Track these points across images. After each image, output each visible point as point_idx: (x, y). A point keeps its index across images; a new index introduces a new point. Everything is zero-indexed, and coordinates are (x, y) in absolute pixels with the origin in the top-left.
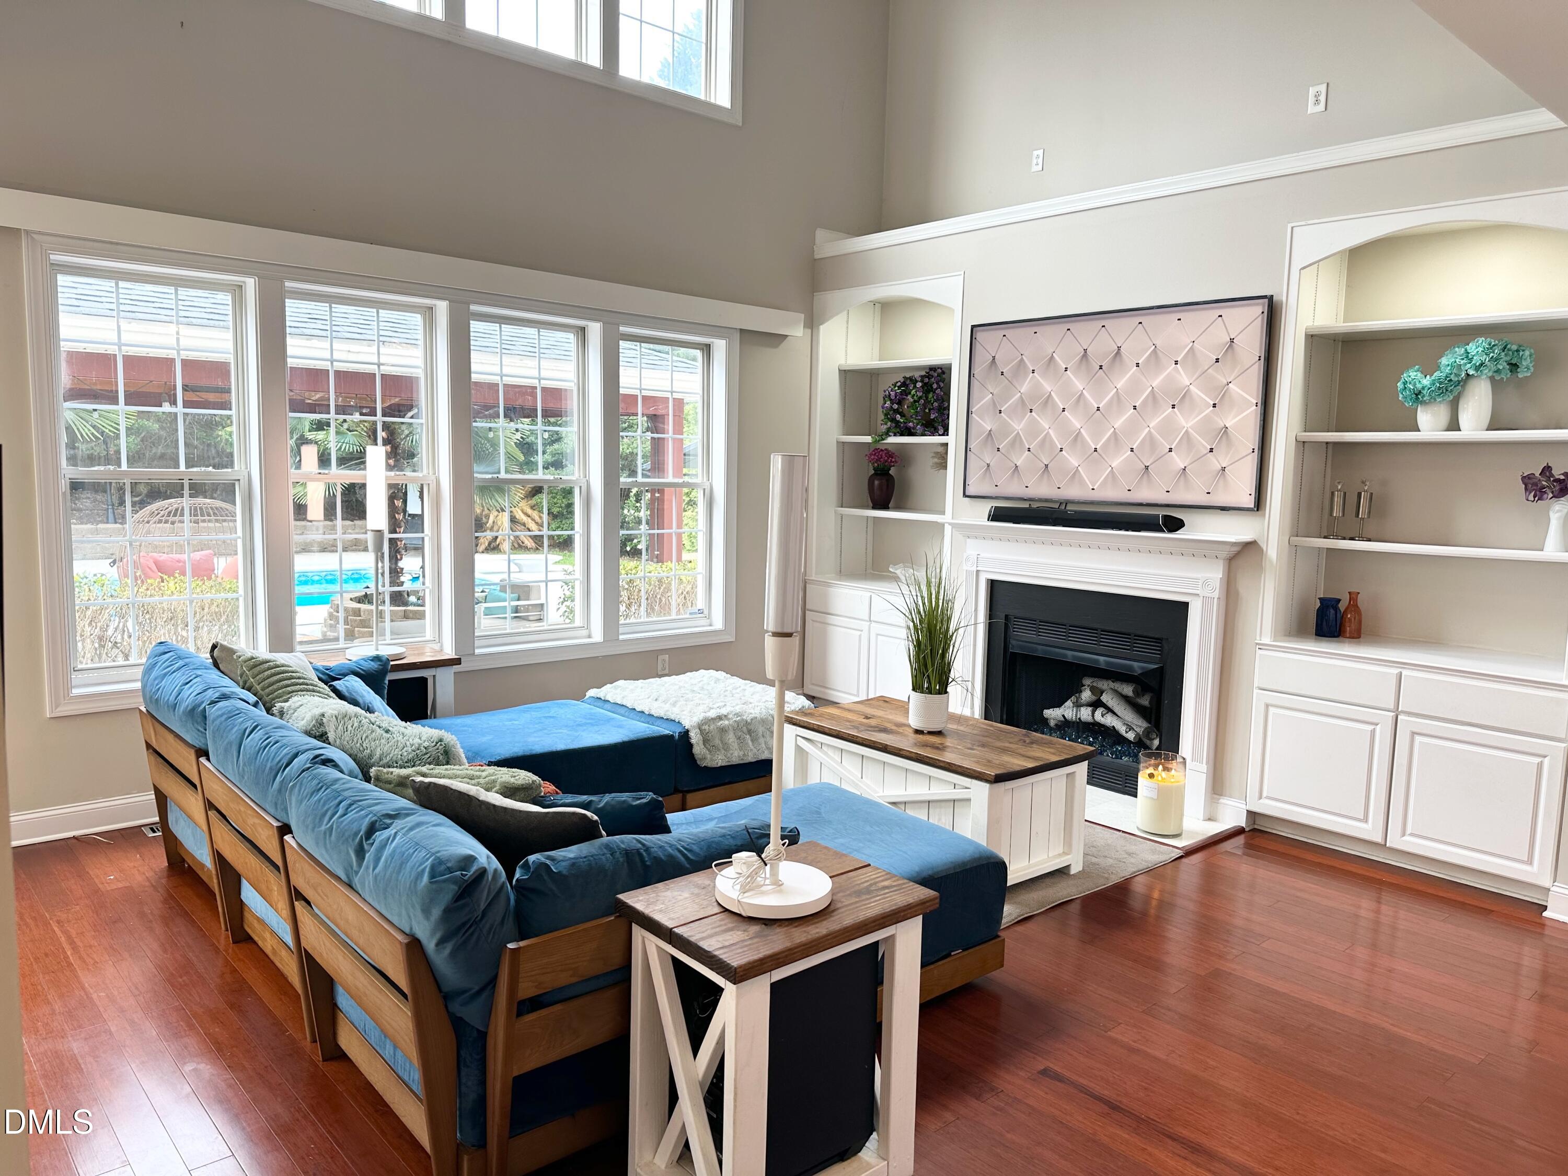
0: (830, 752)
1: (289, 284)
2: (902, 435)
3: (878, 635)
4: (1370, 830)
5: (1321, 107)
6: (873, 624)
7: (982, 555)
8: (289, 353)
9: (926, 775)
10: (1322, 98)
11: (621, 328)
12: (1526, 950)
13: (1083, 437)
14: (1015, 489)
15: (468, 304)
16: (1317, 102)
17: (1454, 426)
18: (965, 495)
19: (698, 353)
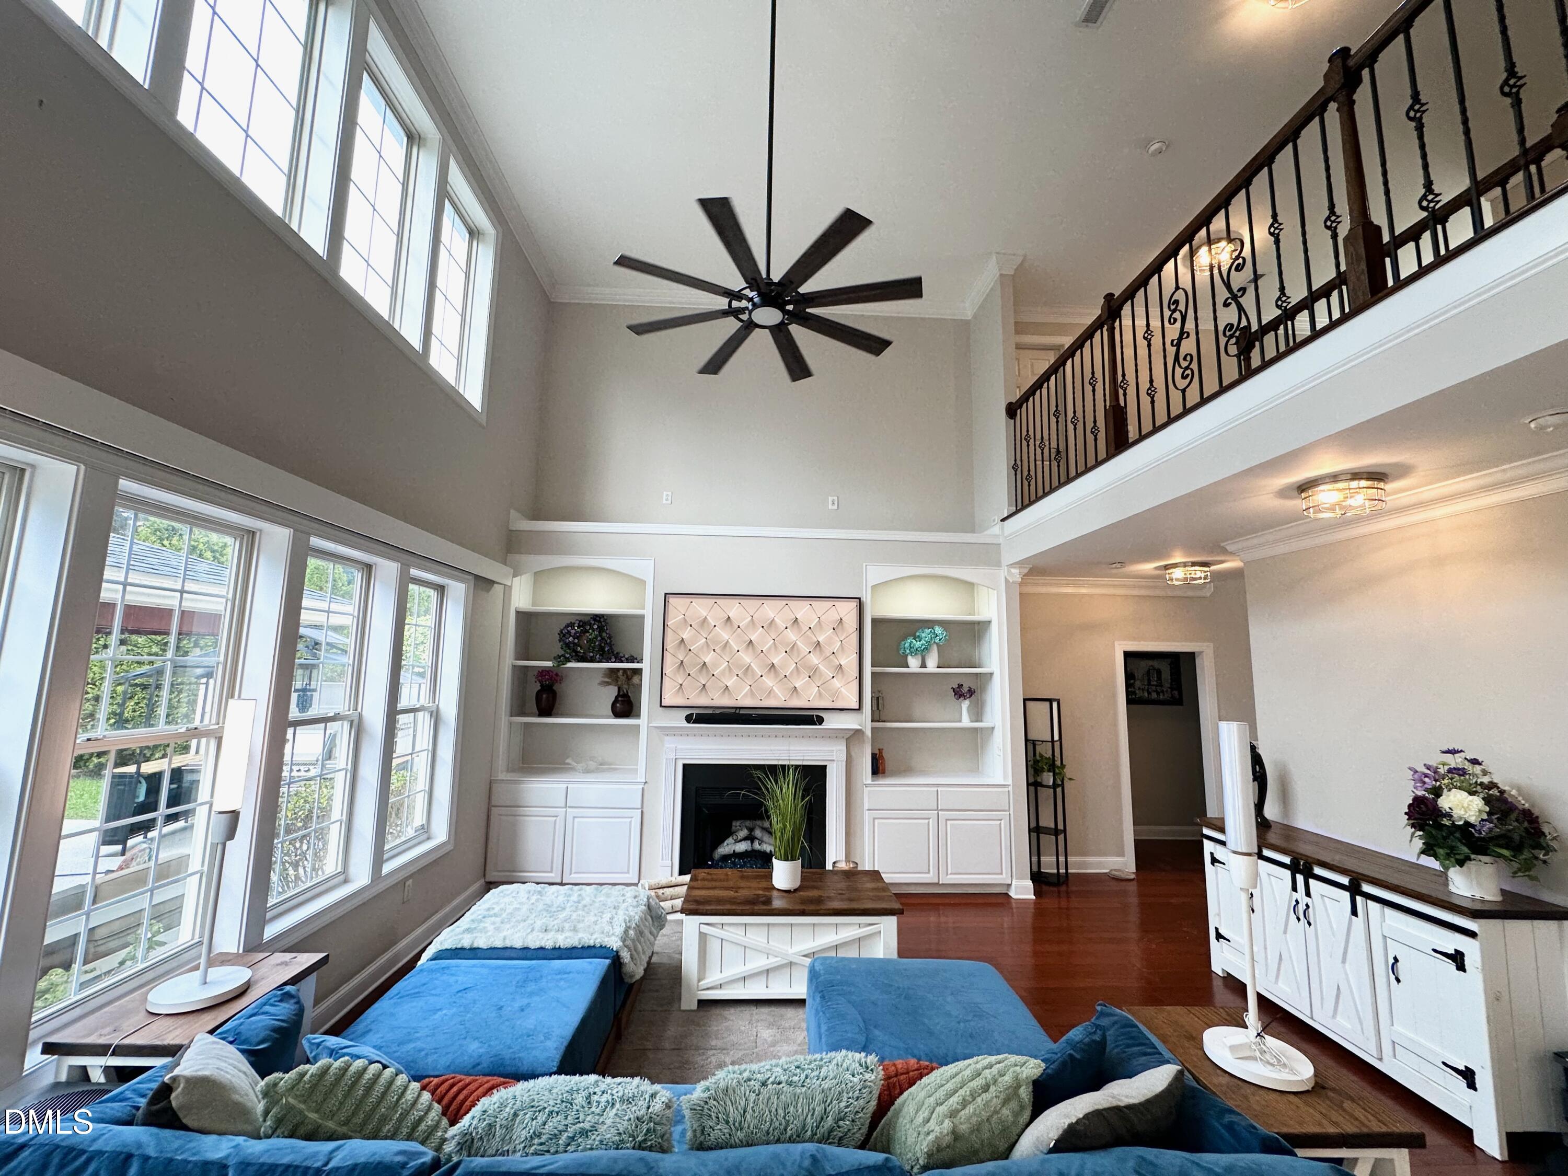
0: (731, 929)
1: (124, 484)
2: (579, 661)
3: (574, 817)
4: (930, 878)
5: (836, 507)
6: (569, 810)
7: (679, 747)
8: (105, 577)
9: (832, 924)
10: (836, 503)
11: (412, 570)
12: (1006, 919)
13: (753, 669)
14: (703, 701)
15: (309, 534)
16: (833, 503)
17: (923, 665)
18: (661, 706)
19: (432, 593)
